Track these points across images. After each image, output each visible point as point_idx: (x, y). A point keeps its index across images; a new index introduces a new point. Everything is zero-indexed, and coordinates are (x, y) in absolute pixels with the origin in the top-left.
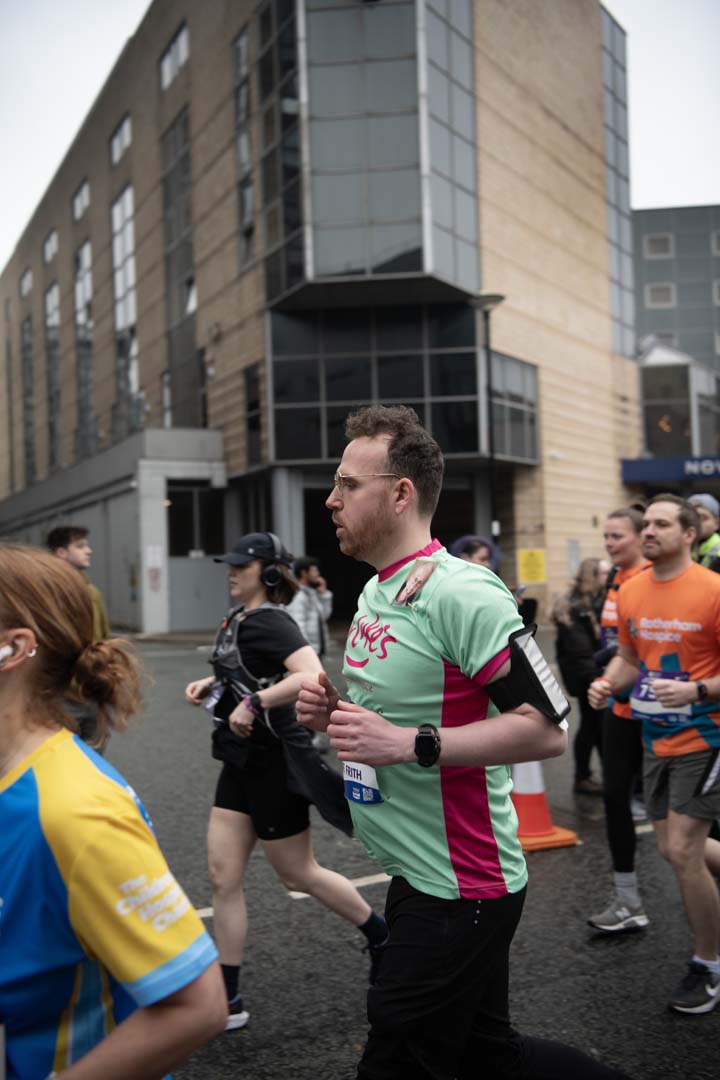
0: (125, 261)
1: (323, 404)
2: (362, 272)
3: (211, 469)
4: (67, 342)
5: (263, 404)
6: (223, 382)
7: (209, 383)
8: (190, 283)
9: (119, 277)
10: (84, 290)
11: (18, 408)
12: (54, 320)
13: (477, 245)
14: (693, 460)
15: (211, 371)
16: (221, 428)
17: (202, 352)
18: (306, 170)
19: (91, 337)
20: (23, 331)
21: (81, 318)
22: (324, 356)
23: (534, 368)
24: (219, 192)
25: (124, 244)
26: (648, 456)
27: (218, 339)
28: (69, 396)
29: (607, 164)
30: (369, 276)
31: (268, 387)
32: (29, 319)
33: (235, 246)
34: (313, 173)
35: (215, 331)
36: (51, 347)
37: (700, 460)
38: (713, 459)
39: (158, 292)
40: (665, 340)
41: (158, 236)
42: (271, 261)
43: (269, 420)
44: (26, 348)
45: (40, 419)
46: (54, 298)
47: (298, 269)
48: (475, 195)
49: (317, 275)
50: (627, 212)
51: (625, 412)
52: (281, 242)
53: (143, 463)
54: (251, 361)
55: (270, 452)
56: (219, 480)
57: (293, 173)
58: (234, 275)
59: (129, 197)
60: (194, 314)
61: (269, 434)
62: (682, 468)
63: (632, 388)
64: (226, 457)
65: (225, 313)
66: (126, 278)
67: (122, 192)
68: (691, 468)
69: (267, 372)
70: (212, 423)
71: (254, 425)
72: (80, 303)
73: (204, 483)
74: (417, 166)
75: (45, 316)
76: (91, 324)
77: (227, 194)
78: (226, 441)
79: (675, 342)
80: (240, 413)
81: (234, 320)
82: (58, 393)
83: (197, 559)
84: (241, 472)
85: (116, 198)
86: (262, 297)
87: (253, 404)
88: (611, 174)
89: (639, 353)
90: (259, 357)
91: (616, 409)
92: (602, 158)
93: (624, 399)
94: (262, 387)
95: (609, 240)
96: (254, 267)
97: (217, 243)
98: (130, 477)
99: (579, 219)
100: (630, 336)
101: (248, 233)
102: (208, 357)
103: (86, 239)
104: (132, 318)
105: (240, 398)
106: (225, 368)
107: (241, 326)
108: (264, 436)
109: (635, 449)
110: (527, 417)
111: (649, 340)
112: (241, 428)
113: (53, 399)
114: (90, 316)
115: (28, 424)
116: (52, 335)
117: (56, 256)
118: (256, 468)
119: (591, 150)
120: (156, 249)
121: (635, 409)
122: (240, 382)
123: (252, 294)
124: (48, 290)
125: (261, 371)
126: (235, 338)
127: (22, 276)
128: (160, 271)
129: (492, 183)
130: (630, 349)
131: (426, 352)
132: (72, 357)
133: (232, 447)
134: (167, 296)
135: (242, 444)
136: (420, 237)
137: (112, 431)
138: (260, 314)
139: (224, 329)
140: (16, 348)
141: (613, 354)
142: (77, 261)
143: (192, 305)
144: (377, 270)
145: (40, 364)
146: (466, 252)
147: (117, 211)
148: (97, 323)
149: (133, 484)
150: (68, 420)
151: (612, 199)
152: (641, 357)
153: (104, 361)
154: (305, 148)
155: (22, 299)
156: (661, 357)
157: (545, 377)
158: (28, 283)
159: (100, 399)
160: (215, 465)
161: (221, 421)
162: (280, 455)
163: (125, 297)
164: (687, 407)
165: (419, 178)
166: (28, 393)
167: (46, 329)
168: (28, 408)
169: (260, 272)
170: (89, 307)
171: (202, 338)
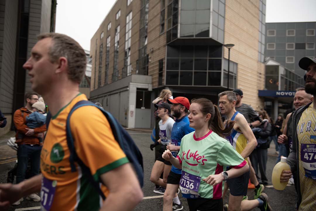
0: (129, 31)
1: (179, 71)
2: (193, 36)
3: (148, 86)
4: (111, 51)
5: (163, 70)
6: (153, 64)
7: (149, 63)
8: (146, 37)
9: (127, 35)
10: (117, 38)
11: (97, 68)
12: (109, 45)
13: (224, 31)
14: (278, 91)
15: (150, 60)
16: (151, 75)
17: (148, 56)
18: (180, 9)
19: (118, 50)
20: (100, 47)
21: (116, 45)
22: (180, 58)
23: (237, 64)
24: (156, 14)
25: (129, 26)
26: (266, 89)
27: (152, 52)
28: (111, 65)
29: (260, 10)
30: (194, 38)
31: (165, 65)
32: (102, 45)
33: (159, 28)
34: (181, 10)
35: (152, 50)
36: (108, 52)
37: (281, 91)
38: (284, 92)
39: (137, 39)
40: (272, 58)
41: (138, 25)
42: (168, 32)
43: (165, 74)
44: (101, 52)
45: (103, 70)
46: (109, 40)
47: (176, 35)
48: (224, 17)
49: (181, 37)
50: (264, 24)
51: (260, 77)
52: (171, 28)
53: (131, 83)
54: (161, 58)
55: (164, 83)
56: (150, 89)
57: (176, 9)
58: (158, 36)
59: (131, 14)
60: (146, 45)
61: (165, 78)
62: (276, 93)
63: (263, 71)
64: (152, 83)
65: (155, 46)
66: (129, 35)
67: (129, 13)
68: (278, 93)
69: (165, 61)
70: (149, 74)
71: (161, 75)
72: (116, 41)
73: (146, 89)
74: (209, 9)
75: (107, 44)
76: (118, 47)
77: (158, 14)
78: (153, 79)
79: (275, 59)
80: (157, 72)
81: (158, 48)
82: (108, 64)
83: (143, 109)
84: (156, 87)
85: (128, 14)
86: (165, 41)
87: (161, 69)
88: (261, 13)
89: (265, 61)
90: (163, 57)
91: (258, 76)
92: (258, 9)
93: (260, 74)
94: (164, 65)
95: (259, 31)
96: (164, 33)
97: (154, 27)
98: (127, 87)
99: (251, 25)
100: (263, 57)
101: (163, 25)
102: (149, 57)
103: (119, 25)
104: (130, 46)
105: (157, 68)
106: (154, 60)
107: (159, 49)
108: (163, 78)
109: (262, 88)
110: (234, 77)
111: (268, 58)
112: (157, 76)
113: (107, 66)
114: (118, 44)
115: (100, 72)
116: (108, 49)
117: (110, 29)
118: (160, 86)
119: (256, 6)
120: (137, 28)
121: (263, 76)
122: (158, 64)
123: (163, 41)
124: (108, 37)
125: (164, 61)
126: (157, 52)
127: (102, 33)
128: (138, 34)
129: (229, 14)
130: (263, 61)
131: (208, 58)
132: (113, 55)
133: (154, 81)
134: (139, 40)
135: (157, 80)
136: (209, 28)
137: (122, 75)
138: (164, 46)
139: (154, 49)
140: (98, 52)
141: (258, 62)
142: (116, 30)
143: (146, 43)
144: (197, 36)
145: (104, 56)
146: (221, 32)
147: (128, 18)
148: (120, 47)
149: (128, 89)
150: (110, 71)
151: (261, 20)
152: (266, 63)
153: (121, 56)
154: (180, 3)
155: (101, 39)
156: (271, 63)
157: (239, 67)
158: (102, 35)
159: (119, 66)
160: (150, 85)
161: (152, 74)
162: (167, 84)
163: (128, 40)
164: (278, 77)
165: (210, 12)
166: (100, 64)
167: (107, 47)
168: (100, 67)
169: (165, 35)
170: (118, 42)
171: (148, 52)
